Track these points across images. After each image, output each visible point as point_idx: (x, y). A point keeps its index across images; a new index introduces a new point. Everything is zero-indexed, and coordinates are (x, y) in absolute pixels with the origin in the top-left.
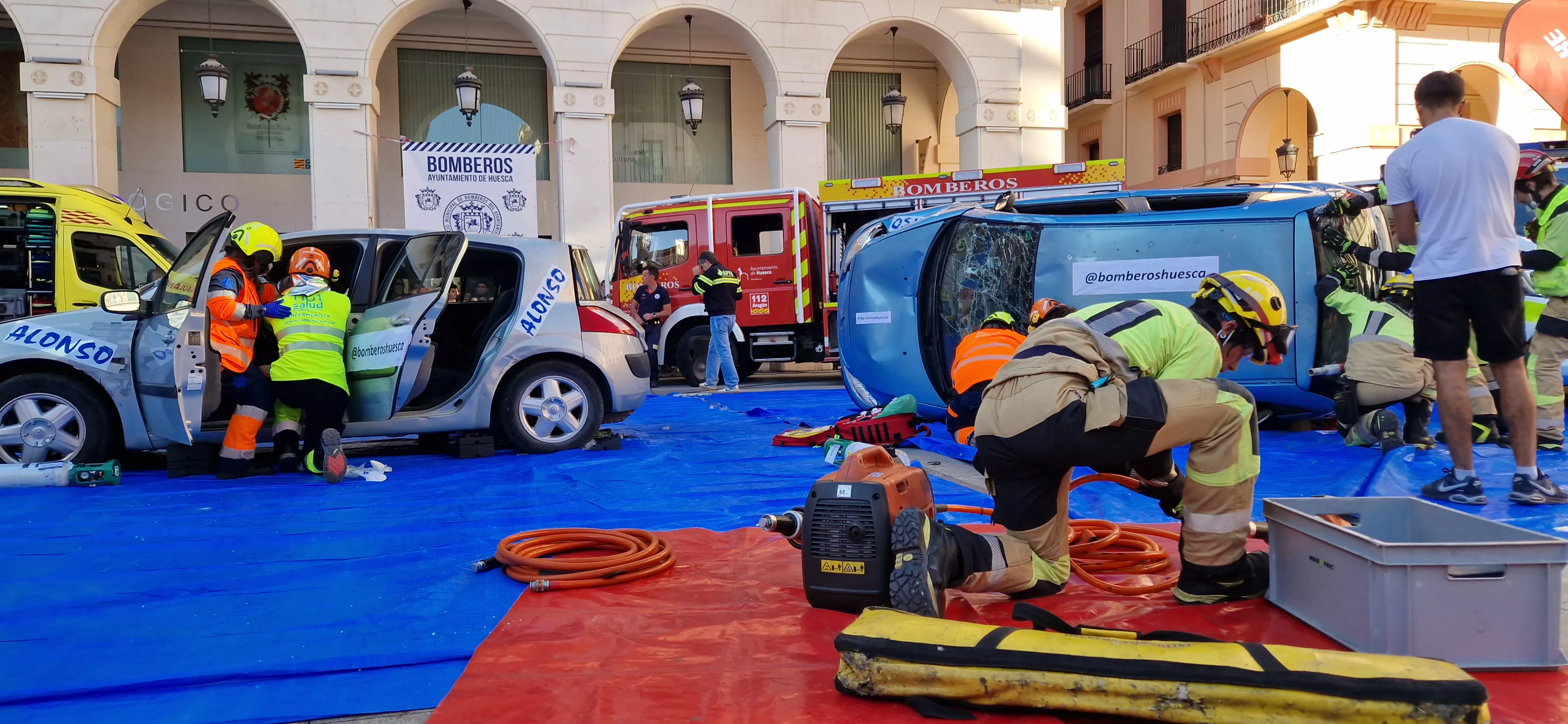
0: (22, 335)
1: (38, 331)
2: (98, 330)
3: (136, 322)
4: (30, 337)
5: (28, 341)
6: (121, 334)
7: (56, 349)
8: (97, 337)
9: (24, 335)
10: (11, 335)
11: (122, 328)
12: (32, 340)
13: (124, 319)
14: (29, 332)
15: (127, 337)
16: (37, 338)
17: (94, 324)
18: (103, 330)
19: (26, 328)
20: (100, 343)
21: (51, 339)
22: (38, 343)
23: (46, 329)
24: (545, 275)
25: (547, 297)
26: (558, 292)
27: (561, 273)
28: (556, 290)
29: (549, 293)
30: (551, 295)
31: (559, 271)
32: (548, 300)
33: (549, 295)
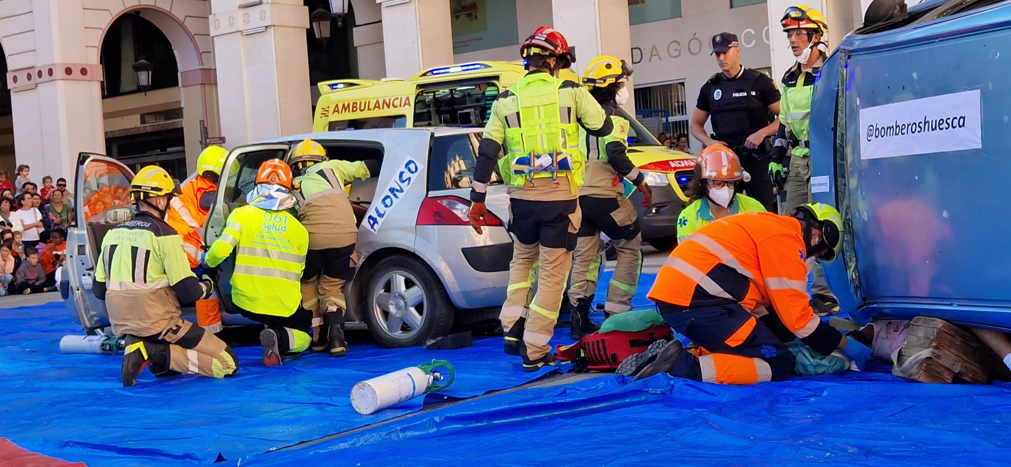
24: (398, 168)
25: (397, 191)
26: (409, 184)
27: (415, 164)
28: (407, 182)
29: (400, 187)
30: (401, 188)
31: (413, 162)
32: (397, 193)
33: (399, 189)
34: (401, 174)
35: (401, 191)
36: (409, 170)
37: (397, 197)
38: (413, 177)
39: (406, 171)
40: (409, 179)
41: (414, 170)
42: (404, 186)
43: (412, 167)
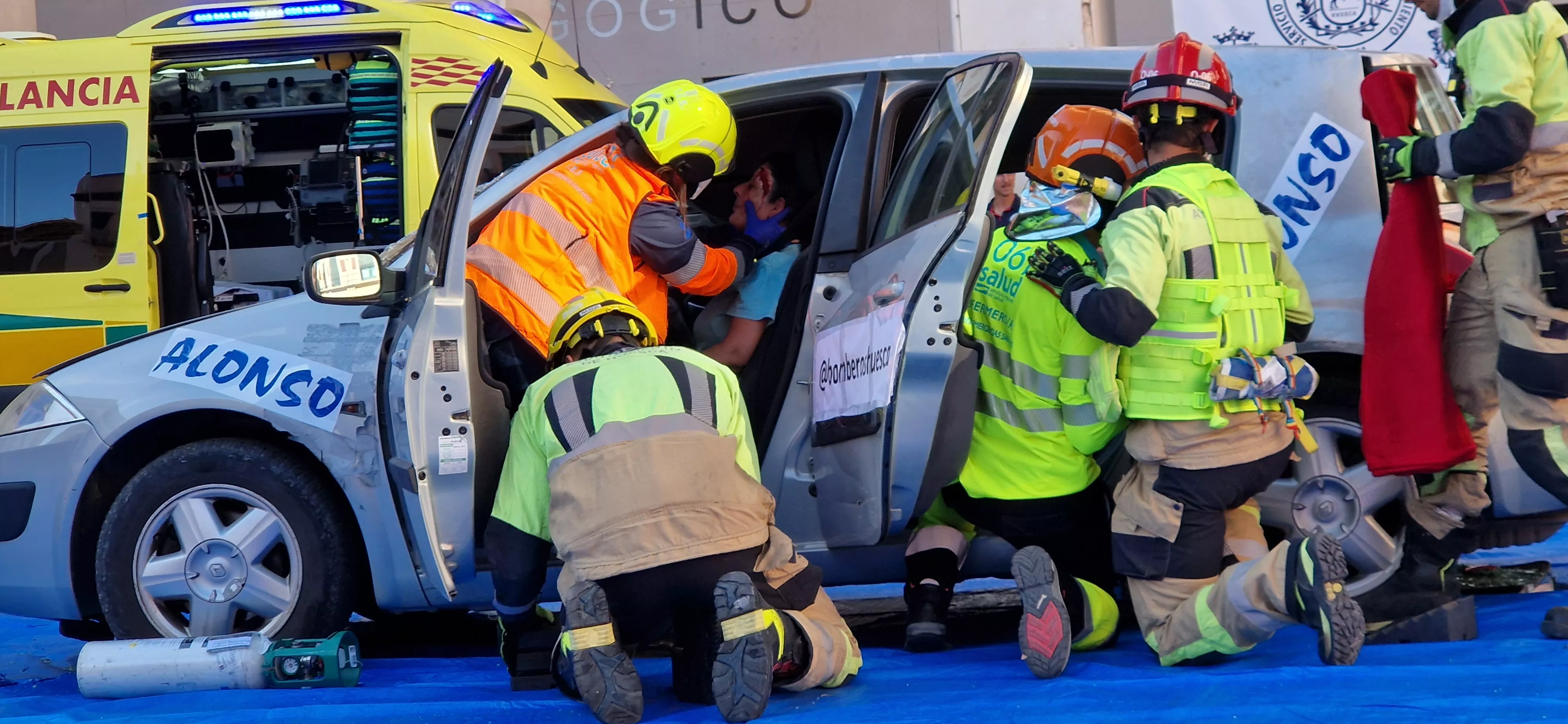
0: (183, 358)
1: (211, 349)
2: (315, 341)
3: (386, 319)
4: (196, 363)
5: (192, 372)
6: (358, 348)
7: (241, 388)
8: (316, 358)
9: (186, 360)
10: (164, 359)
11: (361, 335)
12: (199, 370)
13: (365, 316)
14: (193, 355)
15: (370, 356)
16: (208, 365)
17: (310, 327)
18: (326, 341)
19: (189, 343)
20: (320, 371)
21: (232, 366)
22: (209, 376)
23: (226, 345)
24: (1293, 144)
25: (1300, 204)
26: (1330, 188)
27: (1340, 136)
28: (1325, 182)
29: (1305, 193)
30: (1310, 198)
31: (1333, 131)
32: (1302, 212)
33: (1305, 200)
34: (1305, 161)
35: (1313, 205)
36: (1326, 151)
37: (1302, 222)
38: (1341, 169)
39: (1317, 152)
40: (1330, 174)
41: (1338, 150)
42: (1318, 191)
43: (1331, 141)
